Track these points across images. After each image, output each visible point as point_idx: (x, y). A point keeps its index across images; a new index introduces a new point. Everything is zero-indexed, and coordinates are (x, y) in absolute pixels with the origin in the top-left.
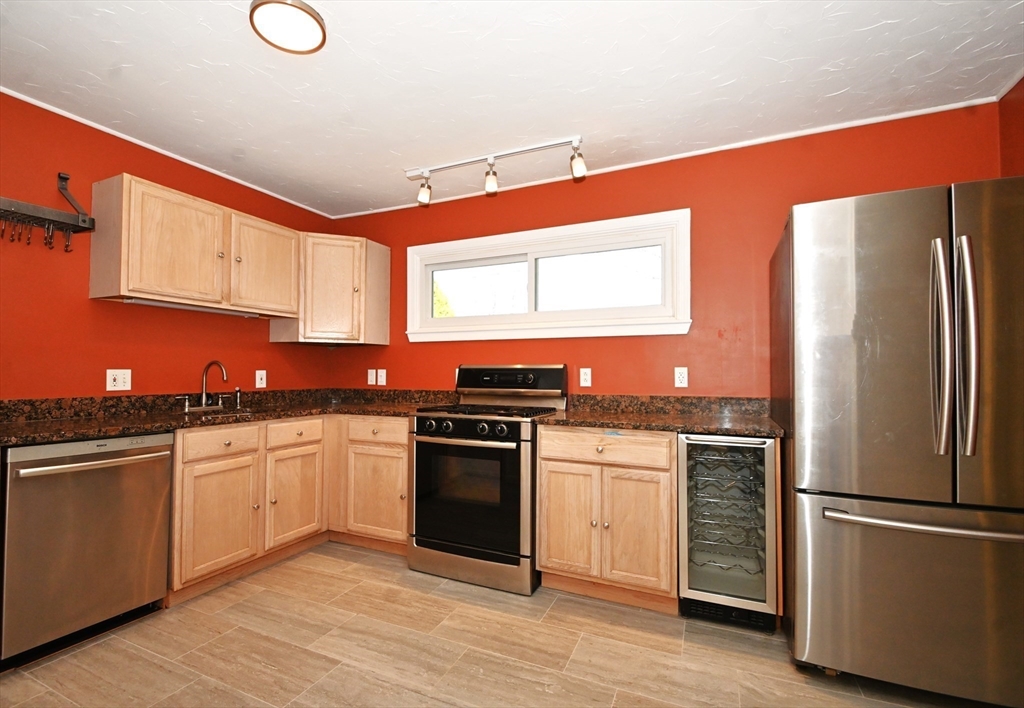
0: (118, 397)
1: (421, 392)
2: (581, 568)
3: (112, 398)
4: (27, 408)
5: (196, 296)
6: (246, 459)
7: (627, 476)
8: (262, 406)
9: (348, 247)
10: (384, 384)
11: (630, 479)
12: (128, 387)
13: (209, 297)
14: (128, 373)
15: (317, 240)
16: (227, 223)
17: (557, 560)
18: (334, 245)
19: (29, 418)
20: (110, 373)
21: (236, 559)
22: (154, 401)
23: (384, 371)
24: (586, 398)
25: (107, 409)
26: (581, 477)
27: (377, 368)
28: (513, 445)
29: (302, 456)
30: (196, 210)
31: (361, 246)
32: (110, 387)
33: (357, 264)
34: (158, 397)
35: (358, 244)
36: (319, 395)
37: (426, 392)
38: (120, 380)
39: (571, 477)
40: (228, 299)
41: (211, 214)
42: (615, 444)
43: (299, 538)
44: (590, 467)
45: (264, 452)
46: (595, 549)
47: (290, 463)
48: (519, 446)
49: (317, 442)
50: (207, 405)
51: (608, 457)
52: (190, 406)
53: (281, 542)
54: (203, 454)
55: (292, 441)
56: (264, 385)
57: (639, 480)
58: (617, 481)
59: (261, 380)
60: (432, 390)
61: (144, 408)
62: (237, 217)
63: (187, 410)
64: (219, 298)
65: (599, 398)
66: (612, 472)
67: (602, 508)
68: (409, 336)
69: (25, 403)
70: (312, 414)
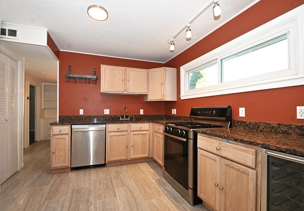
0: (106, 116)
1: (184, 117)
2: (212, 204)
3: (105, 116)
4: (89, 117)
5: (118, 91)
6: (125, 133)
7: (232, 166)
8: (139, 119)
9: (160, 71)
10: (176, 114)
11: (233, 168)
12: (109, 113)
13: (121, 91)
14: (108, 110)
15: (152, 71)
16: (125, 72)
17: (203, 196)
18: (156, 71)
19: (89, 119)
20: (105, 110)
21: (121, 159)
22: (114, 117)
23: (176, 109)
24: (242, 123)
25: (104, 118)
26: (213, 160)
27: (174, 109)
28: (185, 140)
29: (142, 134)
30: (117, 69)
31: (164, 70)
32: (105, 113)
33: (163, 76)
34: (115, 116)
35: (163, 69)
36: (160, 117)
37: (185, 117)
38: (107, 112)
39: (209, 159)
40: (126, 91)
41: (121, 70)
42: (226, 147)
43: (141, 157)
44: (216, 156)
45: (130, 132)
46: (217, 197)
47: (138, 136)
48: (187, 141)
49: (148, 130)
50: (126, 118)
51: (223, 154)
52: (121, 118)
53: (135, 157)
54: (112, 131)
55: (138, 130)
56: (143, 114)
57: (238, 170)
58: (228, 167)
59: (142, 112)
60: (186, 116)
61: (112, 118)
62: (128, 69)
63: (120, 119)
64: (124, 91)
65: (248, 123)
66: (225, 161)
67: (221, 178)
68: (181, 98)
69: (88, 116)
70: (145, 122)
